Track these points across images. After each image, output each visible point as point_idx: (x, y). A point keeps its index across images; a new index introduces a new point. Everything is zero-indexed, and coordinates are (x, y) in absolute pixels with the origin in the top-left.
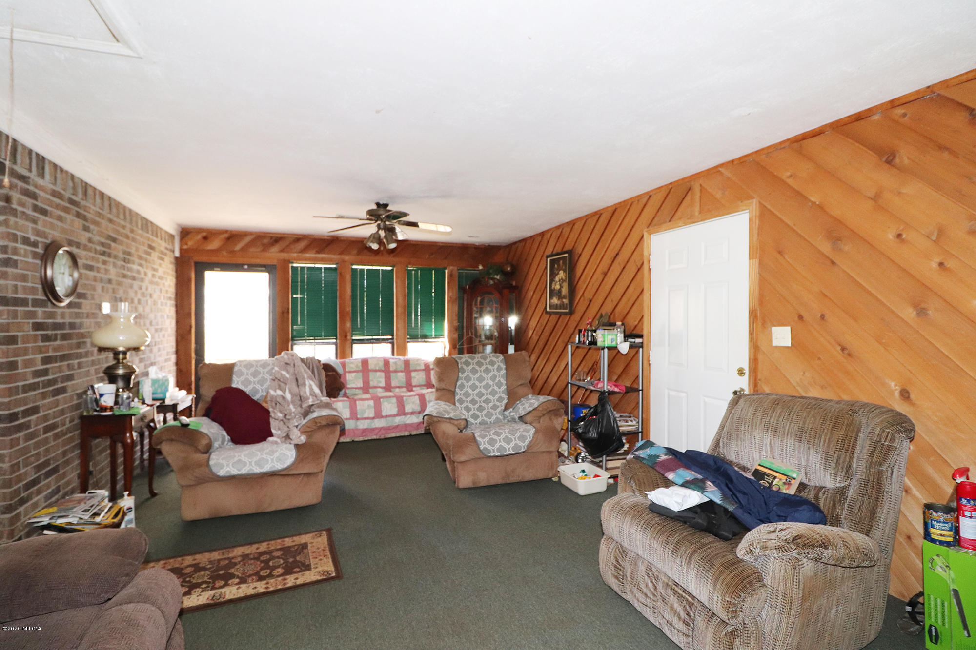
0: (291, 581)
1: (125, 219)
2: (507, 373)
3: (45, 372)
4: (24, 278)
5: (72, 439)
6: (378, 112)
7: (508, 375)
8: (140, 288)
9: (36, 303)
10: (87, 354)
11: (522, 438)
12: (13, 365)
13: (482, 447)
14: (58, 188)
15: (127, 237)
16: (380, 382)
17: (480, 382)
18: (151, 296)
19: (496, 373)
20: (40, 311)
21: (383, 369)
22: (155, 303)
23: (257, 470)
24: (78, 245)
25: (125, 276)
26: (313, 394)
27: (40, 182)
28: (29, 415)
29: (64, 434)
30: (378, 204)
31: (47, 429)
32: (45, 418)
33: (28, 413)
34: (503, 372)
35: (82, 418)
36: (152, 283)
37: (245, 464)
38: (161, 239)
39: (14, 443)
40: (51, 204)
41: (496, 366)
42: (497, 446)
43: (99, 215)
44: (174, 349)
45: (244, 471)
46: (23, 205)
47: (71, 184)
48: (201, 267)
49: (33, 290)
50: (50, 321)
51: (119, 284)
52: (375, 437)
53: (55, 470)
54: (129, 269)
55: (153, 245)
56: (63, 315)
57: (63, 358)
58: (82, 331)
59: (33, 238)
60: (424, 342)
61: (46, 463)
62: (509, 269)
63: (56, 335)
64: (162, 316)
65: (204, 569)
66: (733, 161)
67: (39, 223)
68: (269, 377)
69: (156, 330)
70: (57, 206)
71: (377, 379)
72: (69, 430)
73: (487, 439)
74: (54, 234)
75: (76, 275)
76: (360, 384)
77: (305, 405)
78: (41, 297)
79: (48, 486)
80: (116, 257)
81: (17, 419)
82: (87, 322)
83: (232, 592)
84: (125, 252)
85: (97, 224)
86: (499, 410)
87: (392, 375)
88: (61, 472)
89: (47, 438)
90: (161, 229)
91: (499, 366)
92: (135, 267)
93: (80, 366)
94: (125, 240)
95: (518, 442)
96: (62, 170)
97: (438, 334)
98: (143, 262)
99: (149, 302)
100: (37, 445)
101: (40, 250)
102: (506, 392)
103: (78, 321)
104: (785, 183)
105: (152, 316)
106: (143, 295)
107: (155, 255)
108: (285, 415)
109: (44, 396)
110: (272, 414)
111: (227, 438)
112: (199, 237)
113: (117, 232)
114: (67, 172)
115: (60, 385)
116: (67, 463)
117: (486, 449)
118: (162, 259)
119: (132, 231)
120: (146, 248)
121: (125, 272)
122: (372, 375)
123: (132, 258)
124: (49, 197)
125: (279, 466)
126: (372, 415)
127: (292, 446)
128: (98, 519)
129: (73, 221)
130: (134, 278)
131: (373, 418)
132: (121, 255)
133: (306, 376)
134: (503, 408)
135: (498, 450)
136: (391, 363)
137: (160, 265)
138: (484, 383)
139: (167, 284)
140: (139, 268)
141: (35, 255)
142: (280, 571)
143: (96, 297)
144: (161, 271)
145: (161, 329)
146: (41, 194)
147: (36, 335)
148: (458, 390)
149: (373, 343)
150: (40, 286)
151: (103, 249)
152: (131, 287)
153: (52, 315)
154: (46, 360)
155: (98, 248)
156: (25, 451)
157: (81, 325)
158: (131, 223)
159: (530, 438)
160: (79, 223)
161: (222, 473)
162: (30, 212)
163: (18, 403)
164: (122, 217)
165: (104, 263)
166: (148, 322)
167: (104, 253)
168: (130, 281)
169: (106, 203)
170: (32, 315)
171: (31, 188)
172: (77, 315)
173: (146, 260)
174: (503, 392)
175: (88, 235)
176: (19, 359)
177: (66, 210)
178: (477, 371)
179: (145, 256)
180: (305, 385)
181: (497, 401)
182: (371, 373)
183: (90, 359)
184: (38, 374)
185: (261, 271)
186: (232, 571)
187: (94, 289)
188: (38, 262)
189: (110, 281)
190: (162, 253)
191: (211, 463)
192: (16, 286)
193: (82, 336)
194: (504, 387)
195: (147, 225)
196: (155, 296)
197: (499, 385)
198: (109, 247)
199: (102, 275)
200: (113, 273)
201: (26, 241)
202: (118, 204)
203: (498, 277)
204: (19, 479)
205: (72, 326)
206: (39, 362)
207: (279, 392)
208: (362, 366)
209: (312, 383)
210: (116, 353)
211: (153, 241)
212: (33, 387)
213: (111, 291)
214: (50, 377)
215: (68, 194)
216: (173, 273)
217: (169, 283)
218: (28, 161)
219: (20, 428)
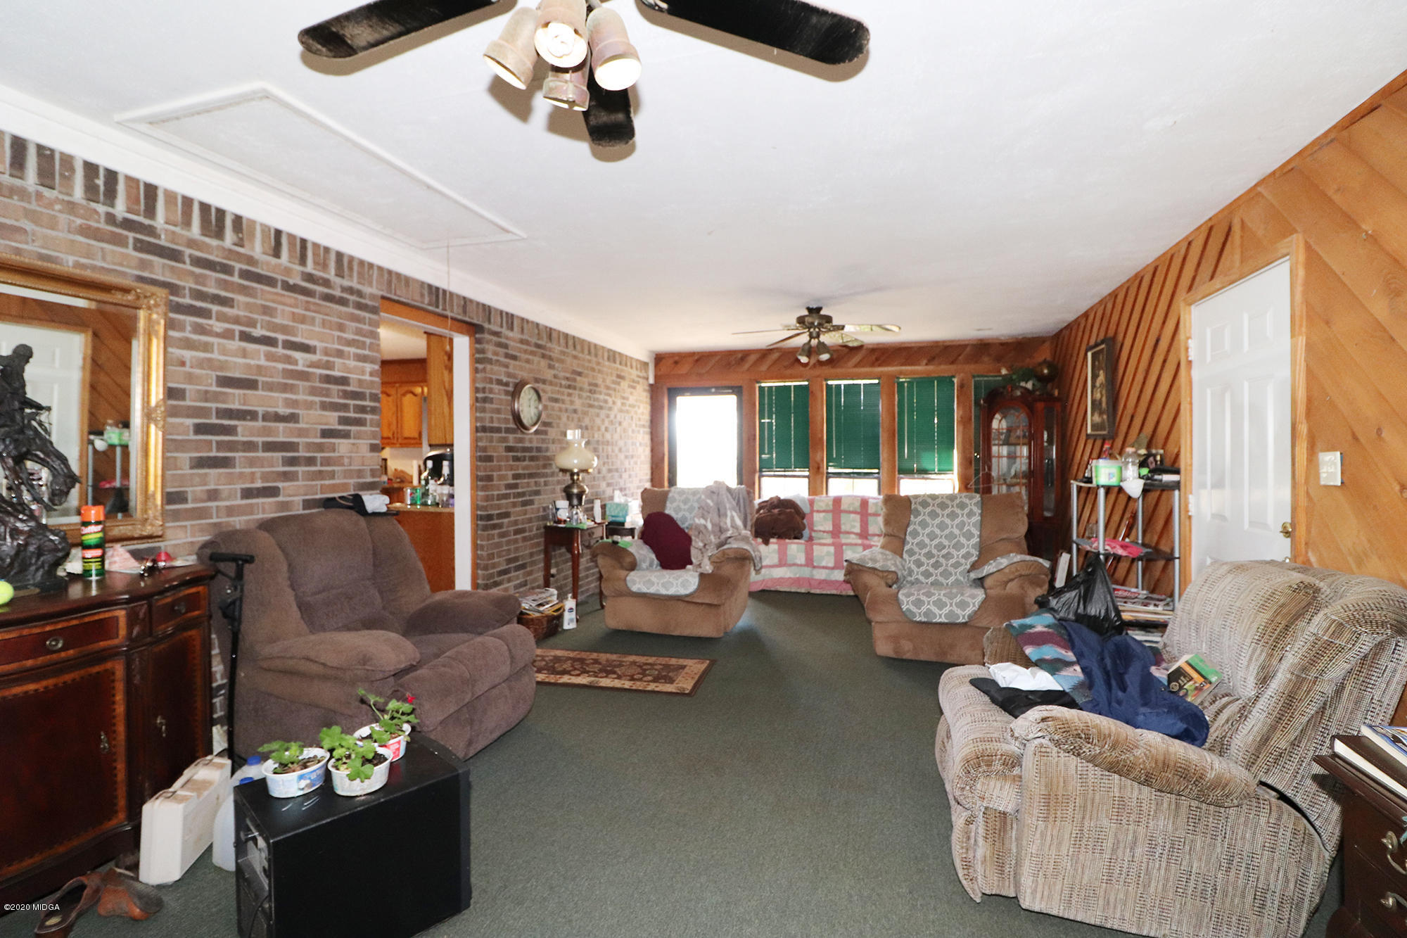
0: (652, 687)
1: (589, 353)
2: (982, 521)
3: (515, 486)
4: (498, 411)
5: (538, 544)
6: (709, 234)
7: (982, 524)
8: (608, 416)
9: (508, 430)
10: (553, 474)
11: (963, 605)
12: (490, 478)
13: (904, 607)
14: (525, 337)
15: (593, 370)
16: (854, 527)
17: (942, 531)
18: (620, 423)
19: (965, 519)
20: (511, 436)
21: (859, 510)
22: (625, 431)
23: (663, 592)
24: (544, 382)
25: (591, 406)
26: (734, 526)
27: (510, 334)
28: (502, 518)
29: (531, 538)
30: (810, 310)
31: (517, 532)
32: (516, 523)
33: (501, 516)
34: (977, 518)
35: (546, 527)
36: (621, 411)
37: (653, 584)
38: (632, 367)
39: (490, 538)
40: (520, 350)
41: (966, 511)
42: (924, 609)
43: (563, 353)
44: (649, 477)
45: (652, 590)
46: (496, 354)
47: (536, 331)
48: (673, 392)
49: (506, 421)
50: (520, 445)
51: (585, 413)
52: (834, 592)
53: (523, 566)
54: (597, 400)
55: (623, 374)
56: (531, 441)
57: (531, 476)
58: (548, 454)
59: (505, 380)
60: (923, 478)
61: (516, 559)
62: (1046, 371)
63: (525, 457)
64: (633, 444)
65: (600, 664)
66: (1274, 173)
67: (511, 367)
68: (696, 505)
69: (626, 457)
70: (526, 352)
71: (852, 523)
72: (536, 536)
73: (912, 598)
74: (523, 374)
75: (541, 407)
76: (829, 527)
77: (723, 537)
78: (512, 425)
79: (517, 578)
80: (581, 389)
81: (492, 519)
82: (552, 447)
83: (606, 682)
84: (590, 384)
85: (562, 361)
86: (961, 569)
87: (871, 519)
88: (528, 569)
89: (517, 539)
90: (631, 358)
91: (971, 510)
92: (602, 397)
93: (546, 484)
94: (590, 373)
95: (955, 608)
96: (528, 321)
97: (942, 467)
98: (611, 392)
99: (618, 429)
100: (508, 543)
101: (511, 389)
102: (978, 547)
103: (544, 446)
104: (1330, 200)
105: (621, 443)
106: (612, 422)
107: (624, 384)
108: (705, 545)
109: (514, 505)
110: (693, 543)
111: (656, 562)
112: (671, 361)
113: (583, 366)
114: (532, 322)
115: (528, 498)
116: (533, 563)
117: (908, 610)
118: (634, 388)
119: (598, 364)
120: (614, 378)
121: (592, 402)
122: (844, 517)
123: (597, 389)
124: (519, 345)
125: (683, 591)
126: (831, 564)
127: (697, 574)
128: (542, 609)
129: (539, 362)
130: (601, 408)
131: (833, 568)
132: (586, 387)
133: (728, 506)
134: (968, 567)
135: (926, 614)
136: (870, 504)
137: (631, 393)
138: (947, 532)
139: (640, 411)
140: (607, 397)
141: (507, 393)
142: (650, 678)
143: (561, 425)
144: (632, 400)
145: (632, 457)
146: (511, 343)
147: (507, 456)
148: (908, 538)
149: (854, 478)
150: (511, 417)
151: (568, 383)
152: (598, 415)
153: (521, 440)
154: (516, 477)
155: (564, 382)
156: (498, 545)
157: (547, 449)
158: (596, 356)
159: (974, 606)
160: (544, 363)
161: (634, 588)
162: (502, 359)
163: (492, 507)
164: (586, 352)
165: (570, 395)
166: (616, 450)
167: (569, 387)
168: (597, 411)
169: (571, 343)
170: (505, 440)
171: (503, 340)
172: (543, 441)
173: (615, 390)
174: (973, 546)
175: (553, 372)
176: (495, 474)
177: (532, 353)
178: (937, 515)
179: (613, 386)
180: (726, 515)
181: (963, 557)
182: (842, 515)
183: (555, 479)
184: (509, 486)
185: (728, 393)
186: (617, 670)
187: (560, 418)
188: (510, 398)
189: (575, 411)
190: (634, 381)
191: (628, 578)
192: (492, 418)
193: (548, 458)
194: (976, 540)
195: (614, 356)
196: (625, 424)
197: (969, 536)
198: (575, 380)
199: (568, 406)
200: (578, 403)
201: (499, 382)
202: (583, 342)
203: (1029, 385)
204: (494, 566)
205: (539, 449)
206: (510, 477)
207: (702, 521)
208: (834, 505)
209: (734, 514)
210: (572, 474)
211: (622, 370)
212: (506, 496)
213: (576, 420)
214: (520, 490)
215: (534, 340)
216: (648, 400)
217: (642, 410)
218: (499, 320)
219: (494, 527)
